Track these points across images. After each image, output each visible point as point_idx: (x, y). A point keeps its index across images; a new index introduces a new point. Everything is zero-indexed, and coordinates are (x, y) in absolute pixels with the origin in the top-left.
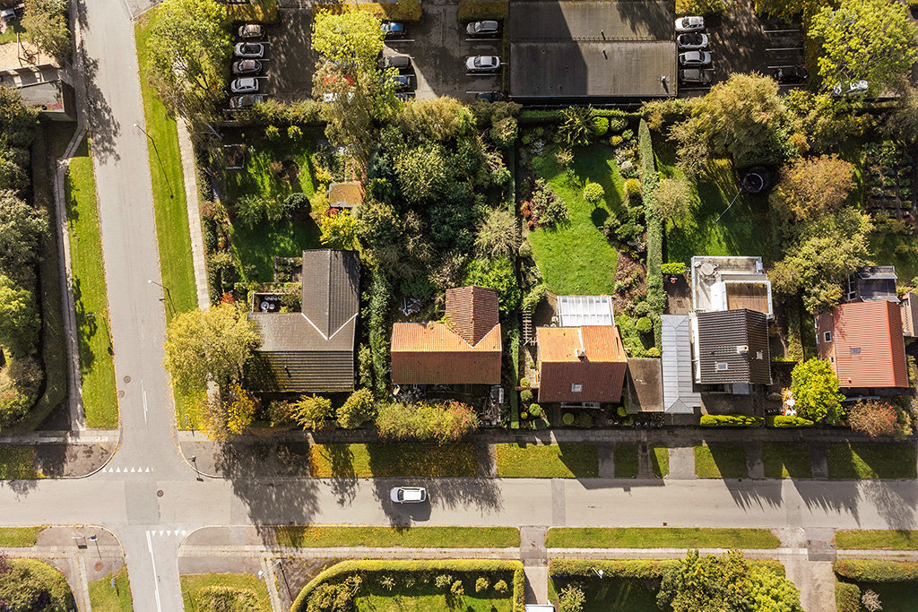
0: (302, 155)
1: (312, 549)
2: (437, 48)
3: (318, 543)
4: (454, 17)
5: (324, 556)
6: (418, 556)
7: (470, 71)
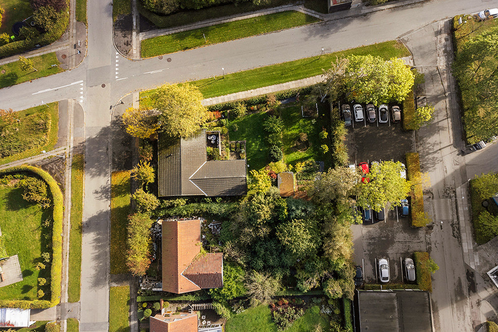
0: (313, 152)
1: (70, 176)
2: (393, 237)
3: (74, 179)
4: (417, 249)
5: (67, 183)
6: (65, 239)
7: (378, 261)
